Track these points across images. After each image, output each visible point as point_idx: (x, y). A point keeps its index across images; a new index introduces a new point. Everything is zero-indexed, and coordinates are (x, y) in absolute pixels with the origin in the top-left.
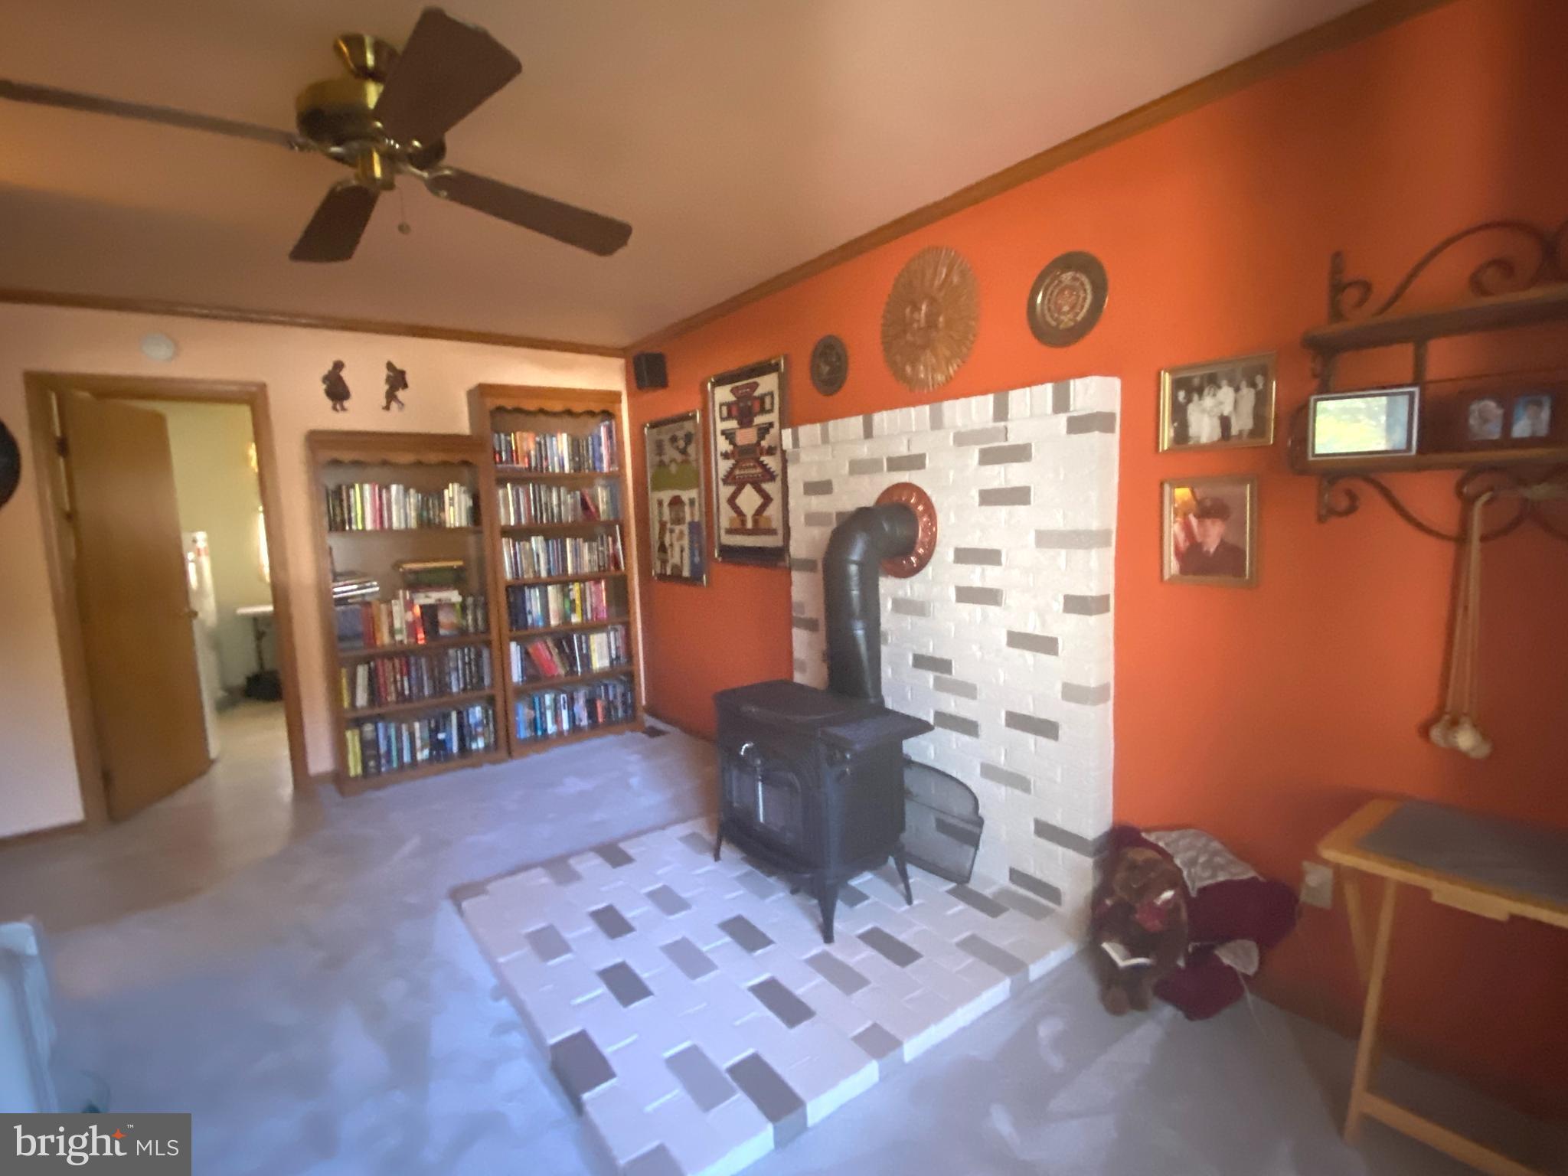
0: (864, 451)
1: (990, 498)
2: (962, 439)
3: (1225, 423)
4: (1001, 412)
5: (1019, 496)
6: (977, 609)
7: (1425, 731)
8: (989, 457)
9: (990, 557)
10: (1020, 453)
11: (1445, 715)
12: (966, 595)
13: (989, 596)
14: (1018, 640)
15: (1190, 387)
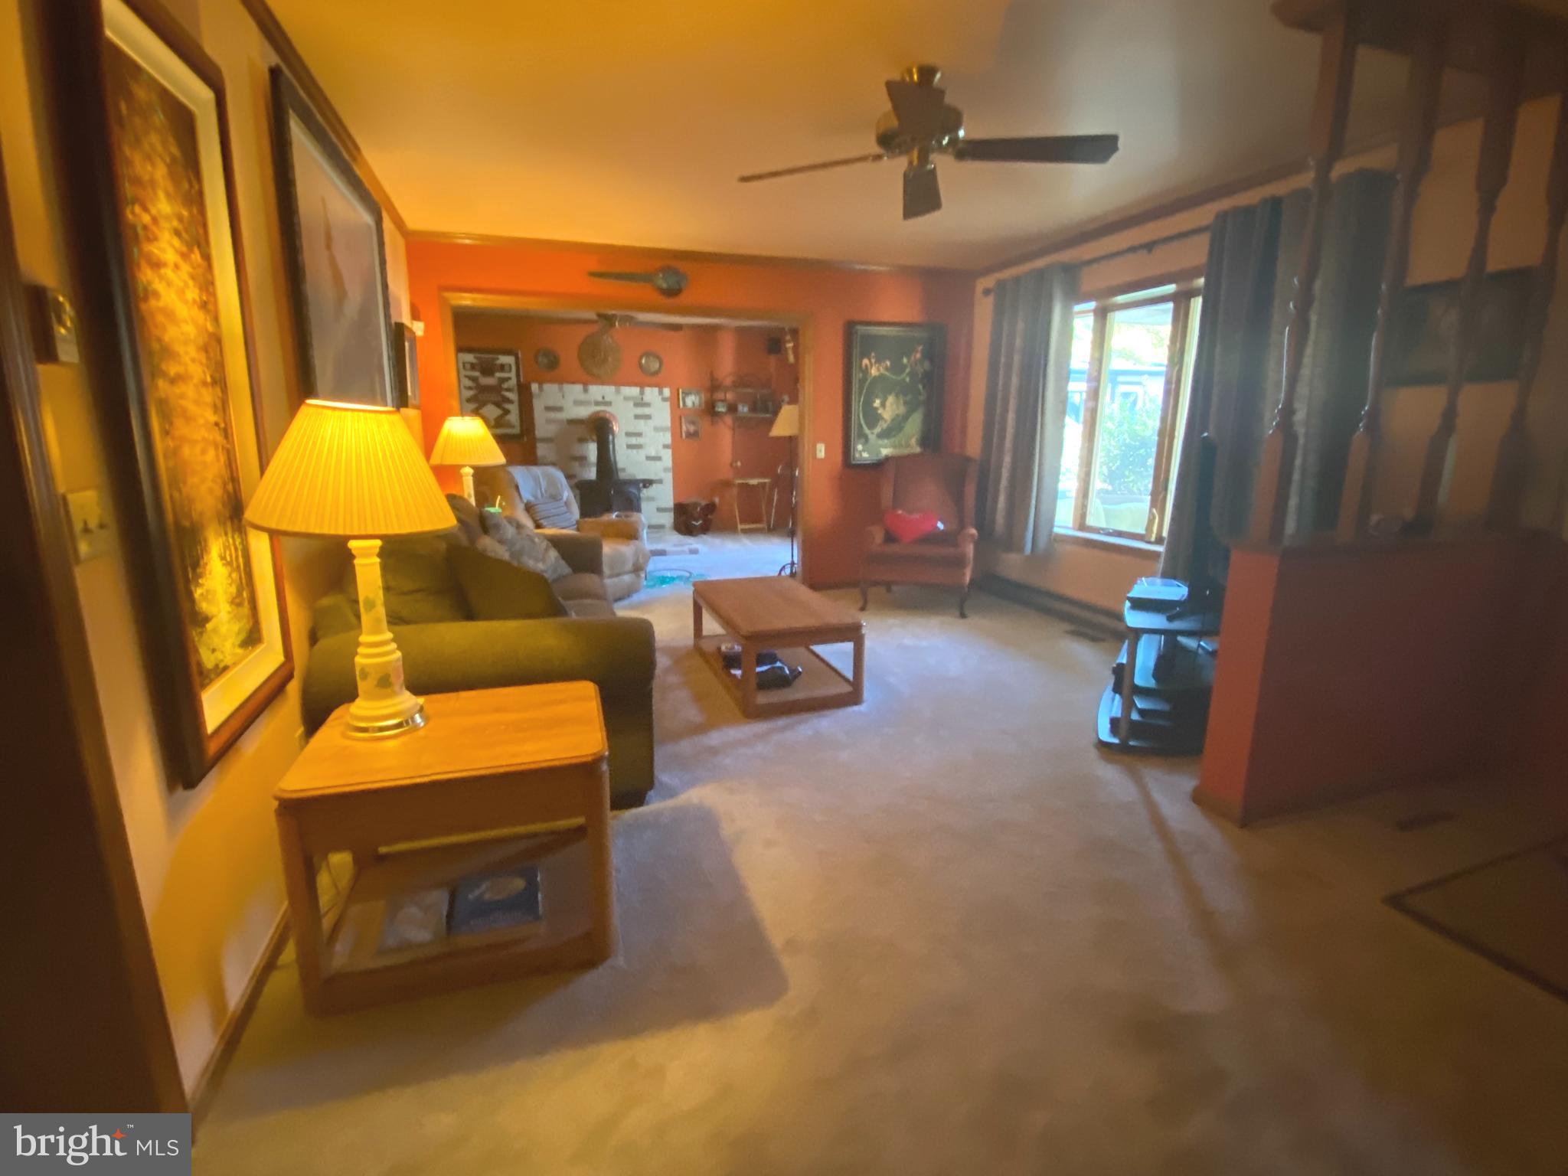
0: (582, 397)
1: (637, 417)
2: (626, 399)
3: (694, 403)
4: (642, 393)
5: (648, 417)
6: (635, 451)
7: (731, 465)
8: (636, 405)
9: (639, 435)
10: (648, 405)
11: (734, 460)
12: (629, 447)
13: (639, 447)
14: (648, 458)
15: (686, 394)
